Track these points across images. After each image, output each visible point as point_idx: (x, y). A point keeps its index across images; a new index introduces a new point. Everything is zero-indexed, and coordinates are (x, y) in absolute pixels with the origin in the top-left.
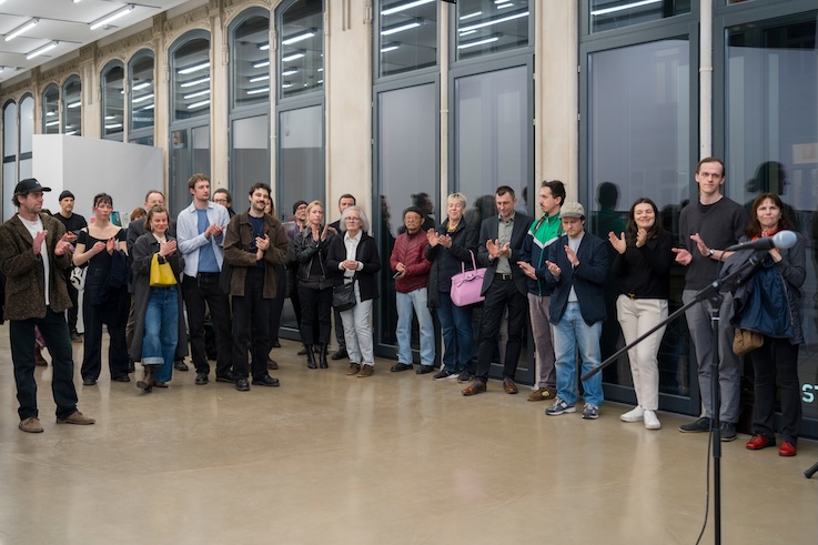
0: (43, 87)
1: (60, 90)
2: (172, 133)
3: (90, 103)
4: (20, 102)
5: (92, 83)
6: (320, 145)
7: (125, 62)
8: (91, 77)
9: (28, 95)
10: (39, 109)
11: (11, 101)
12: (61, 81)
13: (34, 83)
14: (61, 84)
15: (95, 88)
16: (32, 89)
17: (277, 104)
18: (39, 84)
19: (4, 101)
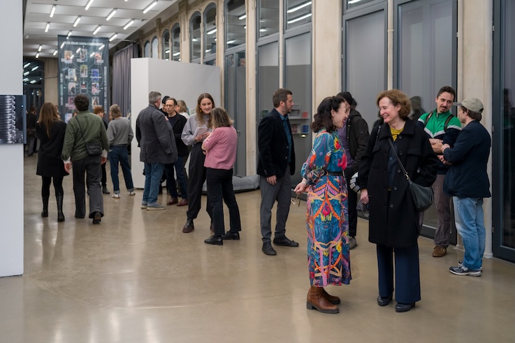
0: (162, 31)
1: (170, 33)
2: (226, 56)
3: (185, 40)
4: (152, 42)
5: (185, 27)
6: (309, 63)
7: (202, 12)
8: (185, 23)
9: (155, 37)
10: (160, 45)
11: (148, 42)
12: (170, 27)
13: (158, 30)
14: (170, 29)
15: (187, 30)
16: (157, 34)
17: (284, 33)
18: (160, 30)
19: (145, 42)
